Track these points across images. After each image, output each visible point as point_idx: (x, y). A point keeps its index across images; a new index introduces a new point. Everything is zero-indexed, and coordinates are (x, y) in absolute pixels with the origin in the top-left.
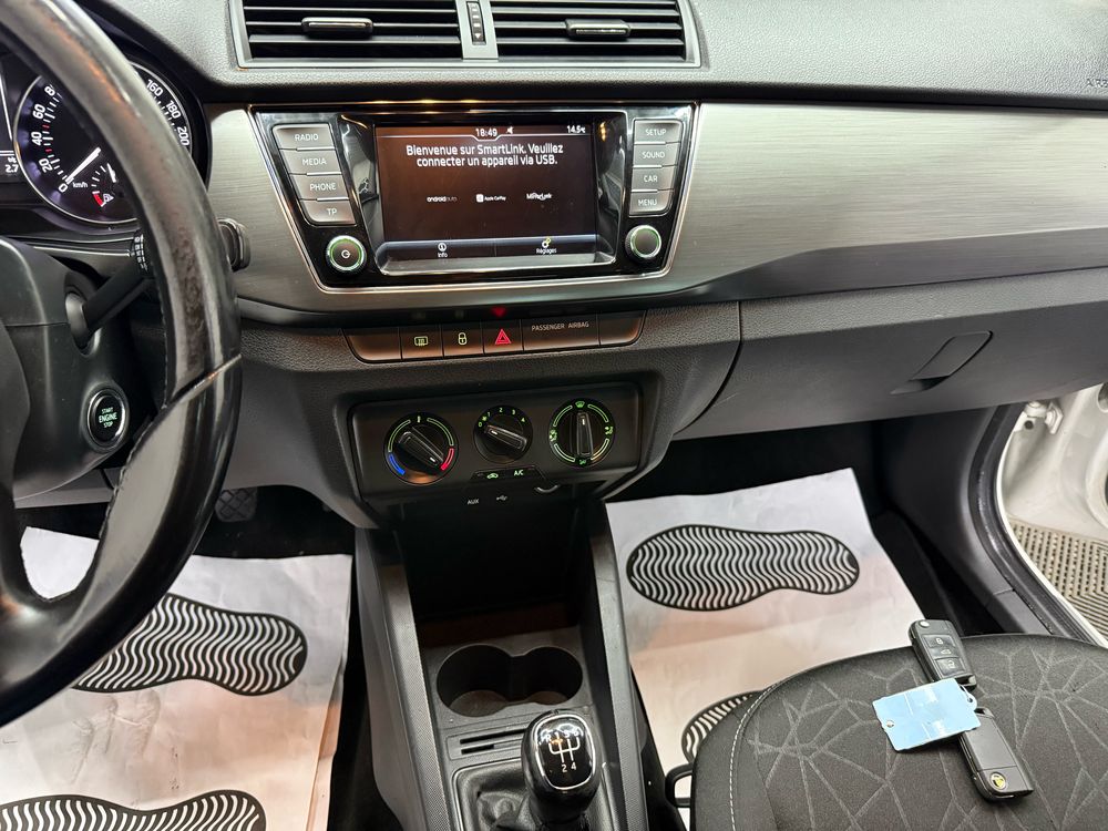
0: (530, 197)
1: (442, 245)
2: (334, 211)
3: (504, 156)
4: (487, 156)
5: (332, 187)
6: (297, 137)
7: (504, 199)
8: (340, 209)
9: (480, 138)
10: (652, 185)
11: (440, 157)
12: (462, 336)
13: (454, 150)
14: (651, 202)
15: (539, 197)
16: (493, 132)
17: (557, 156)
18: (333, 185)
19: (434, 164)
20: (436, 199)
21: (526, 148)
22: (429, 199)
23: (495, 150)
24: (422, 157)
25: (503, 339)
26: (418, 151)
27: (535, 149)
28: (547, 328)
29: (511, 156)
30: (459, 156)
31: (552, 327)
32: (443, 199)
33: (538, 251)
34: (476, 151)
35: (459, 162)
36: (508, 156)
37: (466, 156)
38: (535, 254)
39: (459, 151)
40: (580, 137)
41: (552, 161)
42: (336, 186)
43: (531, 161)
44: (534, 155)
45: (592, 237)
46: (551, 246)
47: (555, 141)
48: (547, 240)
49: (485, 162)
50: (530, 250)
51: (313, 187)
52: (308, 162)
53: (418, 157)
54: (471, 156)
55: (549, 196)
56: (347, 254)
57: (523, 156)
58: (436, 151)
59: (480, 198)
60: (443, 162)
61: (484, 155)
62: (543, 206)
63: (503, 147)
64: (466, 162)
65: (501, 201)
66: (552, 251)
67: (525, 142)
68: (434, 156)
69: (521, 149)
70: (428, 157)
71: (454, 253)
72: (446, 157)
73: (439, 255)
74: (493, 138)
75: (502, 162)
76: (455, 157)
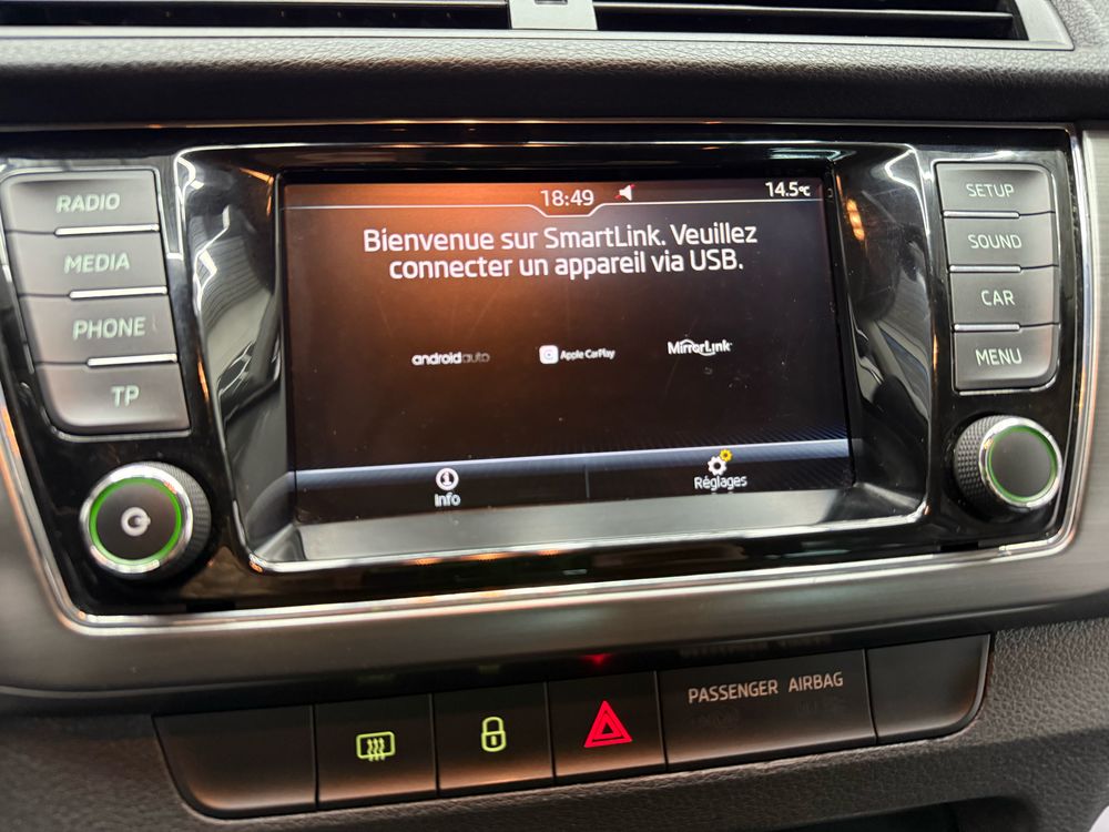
0: (676, 348)
1: (447, 474)
2: (131, 393)
3: (610, 253)
4: (568, 253)
5: (133, 328)
6: (63, 203)
7: (611, 354)
8: (149, 389)
9: (551, 210)
10: (1005, 313)
11: (449, 256)
12: (493, 726)
13: (485, 241)
14: (1007, 356)
15: (698, 348)
16: (583, 195)
17: (742, 251)
18: (138, 322)
19: (434, 273)
20: (436, 359)
21: (665, 235)
22: (418, 360)
23: (591, 240)
24: (403, 256)
25: (607, 730)
26: (393, 243)
27: (686, 235)
28: (729, 695)
29: (629, 252)
30: (497, 254)
31: (745, 691)
32: (454, 358)
33: (698, 482)
34: (541, 240)
35: (497, 269)
36: (620, 253)
37: (515, 254)
38: (693, 491)
39: (498, 243)
40: (800, 207)
41: (729, 261)
42: (147, 326)
43: (678, 265)
44: (684, 250)
45: (839, 445)
46: (733, 469)
47: (738, 219)
48: (720, 456)
49: (565, 268)
50: (678, 481)
51: (83, 328)
52: (82, 264)
53: (392, 256)
54: (529, 255)
55: (725, 346)
56: (137, 522)
57: (658, 252)
58: (439, 242)
59: (549, 354)
60: (454, 270)
61: (560, 253)
62: (709, 371)
63: (608, 232)
64: (514, 268)
65: (602, 360)
66: (737, 481)
67: (663, 221)
68: (433, 255)
69: (652, 236)
70: (419, 256)
71: (477, 493)
72: (464, 256)
73: (438, 500)
74: (587, 210)
75: (606, 267)
76: (489, 256)
